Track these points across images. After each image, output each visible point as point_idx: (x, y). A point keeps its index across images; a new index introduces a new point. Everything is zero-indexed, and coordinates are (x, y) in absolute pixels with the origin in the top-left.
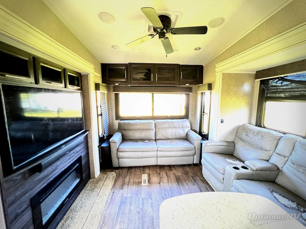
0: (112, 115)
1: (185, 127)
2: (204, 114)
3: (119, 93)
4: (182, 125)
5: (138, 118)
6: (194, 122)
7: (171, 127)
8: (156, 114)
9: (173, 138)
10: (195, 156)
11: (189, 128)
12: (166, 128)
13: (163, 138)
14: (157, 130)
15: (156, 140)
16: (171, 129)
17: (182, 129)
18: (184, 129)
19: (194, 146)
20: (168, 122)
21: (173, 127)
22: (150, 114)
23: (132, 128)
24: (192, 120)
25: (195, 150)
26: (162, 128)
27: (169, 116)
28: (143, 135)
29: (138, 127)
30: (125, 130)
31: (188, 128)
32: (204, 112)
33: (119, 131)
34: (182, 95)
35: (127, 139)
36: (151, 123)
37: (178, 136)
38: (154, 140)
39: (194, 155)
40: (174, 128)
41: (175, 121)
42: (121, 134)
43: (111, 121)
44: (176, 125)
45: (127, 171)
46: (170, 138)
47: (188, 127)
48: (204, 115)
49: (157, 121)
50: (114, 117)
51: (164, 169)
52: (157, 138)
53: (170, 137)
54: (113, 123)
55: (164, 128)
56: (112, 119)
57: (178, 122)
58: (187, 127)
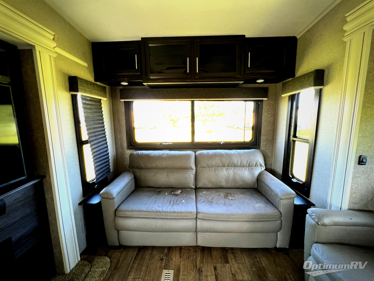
0: (122, 140)
1: (254, 166)
2: (295, 139)
3: (132, 102)
4: (247, 162)
5: (166, 146)
6: (269, 154)
7: (226, 166)
8: (198, 139)
9: (229, 185)
10: (279, 233)
11: (262, 167)
12: (217, 167)
13: (210, 186)
14: (198, 171)
15: (197, 189)
16: (226, 168)
17: (247, 168)
18: (251, 168)
19: (277, 211)
20: (221, 155)
21: (230, 165)
22: (188, 139)
23: (154, 165)
24: (267, 151)
25: (280, 221)
26: (209, 167)
27: (222, 143)
28: (172, 179)
29: (164, 164)
30: (141, 168)
31: (260, 167)
32: (295, 136)
33: (129, 169)
34: (247, 102)
35: (144, 186)
36: (188, 157)
37: (240, 184)
38: (192, 188)
39: (276, 232)
40: (232, 166)
41: (235, 153)
42: (133, 176)
43: (120, 150)
44: (236, 160)
45: (135, 255)
46: (225, 187)
47: (261, 165)
48: (294, 141)
49: (199, 152)
50: (125, 145)
51: (211, 256)
52: (200, 185)
53: (224, 184)
54: (123, 154)
55: (212, 167)
56: (122, 147)
57: (240, 154)
58: (259, 164)
